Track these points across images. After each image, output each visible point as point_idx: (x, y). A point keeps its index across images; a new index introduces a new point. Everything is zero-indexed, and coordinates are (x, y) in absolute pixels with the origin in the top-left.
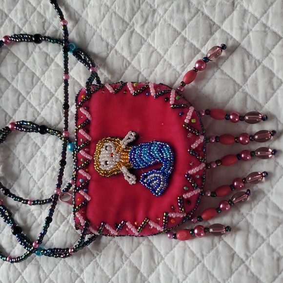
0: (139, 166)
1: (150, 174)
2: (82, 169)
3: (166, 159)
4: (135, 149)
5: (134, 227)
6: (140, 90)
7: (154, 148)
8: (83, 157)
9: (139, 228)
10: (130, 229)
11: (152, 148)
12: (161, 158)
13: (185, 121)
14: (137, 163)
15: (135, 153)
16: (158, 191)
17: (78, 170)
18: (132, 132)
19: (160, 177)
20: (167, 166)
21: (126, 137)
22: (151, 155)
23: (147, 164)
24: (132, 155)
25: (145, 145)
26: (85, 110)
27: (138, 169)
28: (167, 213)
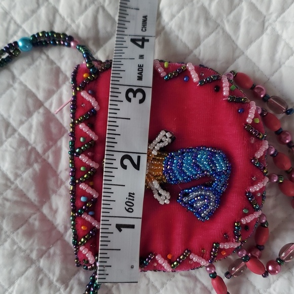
0: (178, 180)
1: (193, 191)
2: (84, 182)
3: (220, 172)
4: (172, 157)
5: (166, 261)
6: (175, 73)
7: (202, 157)
8: (84, 164)
9: (175, 263)
10: (160, 265)
11: (199, 156)
12: (213, 170)
13: (247, 121)
14: (175, 177)
15: (172, 162)
16: (205, 214)
17: (79, 184)
18: (166, 132)
19: (209, 196)
20: (220, 181)
21: (157, 139)
22: (198, 166)
23: (189, 177)
24: (168, 165)
25: (188, 152)
26: (90, 94)
27: (175, 184)
28: (218, 244)
